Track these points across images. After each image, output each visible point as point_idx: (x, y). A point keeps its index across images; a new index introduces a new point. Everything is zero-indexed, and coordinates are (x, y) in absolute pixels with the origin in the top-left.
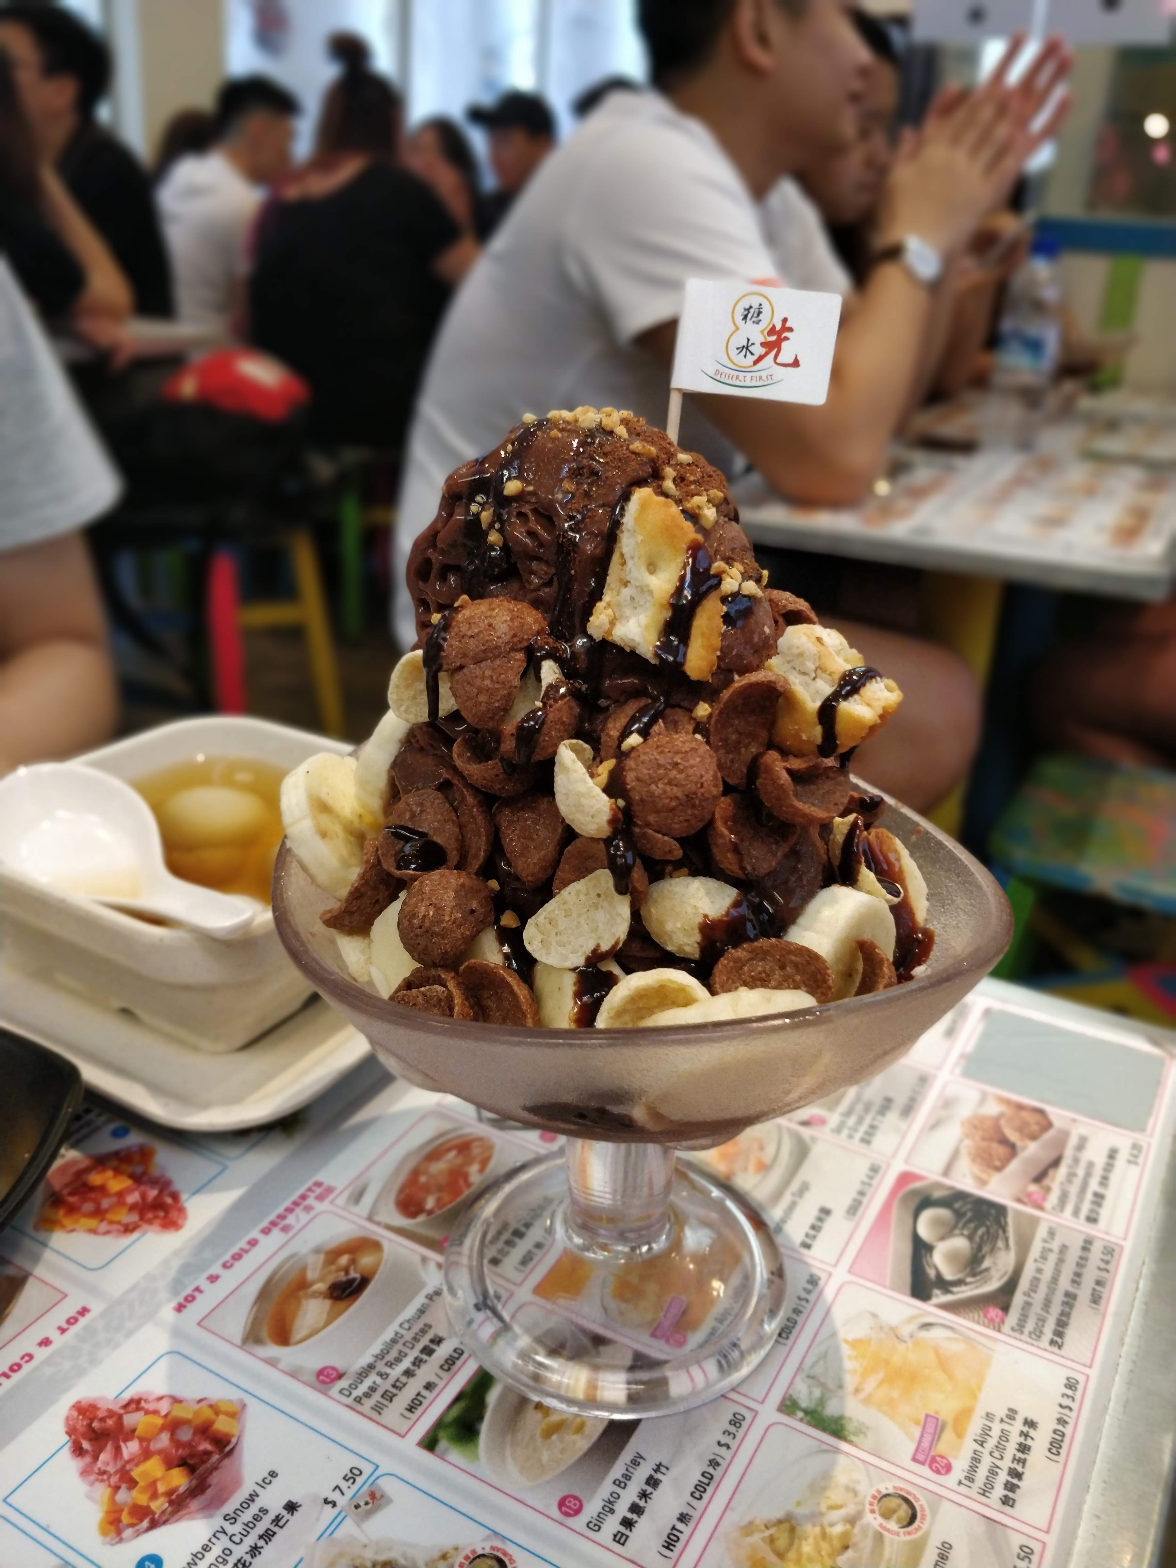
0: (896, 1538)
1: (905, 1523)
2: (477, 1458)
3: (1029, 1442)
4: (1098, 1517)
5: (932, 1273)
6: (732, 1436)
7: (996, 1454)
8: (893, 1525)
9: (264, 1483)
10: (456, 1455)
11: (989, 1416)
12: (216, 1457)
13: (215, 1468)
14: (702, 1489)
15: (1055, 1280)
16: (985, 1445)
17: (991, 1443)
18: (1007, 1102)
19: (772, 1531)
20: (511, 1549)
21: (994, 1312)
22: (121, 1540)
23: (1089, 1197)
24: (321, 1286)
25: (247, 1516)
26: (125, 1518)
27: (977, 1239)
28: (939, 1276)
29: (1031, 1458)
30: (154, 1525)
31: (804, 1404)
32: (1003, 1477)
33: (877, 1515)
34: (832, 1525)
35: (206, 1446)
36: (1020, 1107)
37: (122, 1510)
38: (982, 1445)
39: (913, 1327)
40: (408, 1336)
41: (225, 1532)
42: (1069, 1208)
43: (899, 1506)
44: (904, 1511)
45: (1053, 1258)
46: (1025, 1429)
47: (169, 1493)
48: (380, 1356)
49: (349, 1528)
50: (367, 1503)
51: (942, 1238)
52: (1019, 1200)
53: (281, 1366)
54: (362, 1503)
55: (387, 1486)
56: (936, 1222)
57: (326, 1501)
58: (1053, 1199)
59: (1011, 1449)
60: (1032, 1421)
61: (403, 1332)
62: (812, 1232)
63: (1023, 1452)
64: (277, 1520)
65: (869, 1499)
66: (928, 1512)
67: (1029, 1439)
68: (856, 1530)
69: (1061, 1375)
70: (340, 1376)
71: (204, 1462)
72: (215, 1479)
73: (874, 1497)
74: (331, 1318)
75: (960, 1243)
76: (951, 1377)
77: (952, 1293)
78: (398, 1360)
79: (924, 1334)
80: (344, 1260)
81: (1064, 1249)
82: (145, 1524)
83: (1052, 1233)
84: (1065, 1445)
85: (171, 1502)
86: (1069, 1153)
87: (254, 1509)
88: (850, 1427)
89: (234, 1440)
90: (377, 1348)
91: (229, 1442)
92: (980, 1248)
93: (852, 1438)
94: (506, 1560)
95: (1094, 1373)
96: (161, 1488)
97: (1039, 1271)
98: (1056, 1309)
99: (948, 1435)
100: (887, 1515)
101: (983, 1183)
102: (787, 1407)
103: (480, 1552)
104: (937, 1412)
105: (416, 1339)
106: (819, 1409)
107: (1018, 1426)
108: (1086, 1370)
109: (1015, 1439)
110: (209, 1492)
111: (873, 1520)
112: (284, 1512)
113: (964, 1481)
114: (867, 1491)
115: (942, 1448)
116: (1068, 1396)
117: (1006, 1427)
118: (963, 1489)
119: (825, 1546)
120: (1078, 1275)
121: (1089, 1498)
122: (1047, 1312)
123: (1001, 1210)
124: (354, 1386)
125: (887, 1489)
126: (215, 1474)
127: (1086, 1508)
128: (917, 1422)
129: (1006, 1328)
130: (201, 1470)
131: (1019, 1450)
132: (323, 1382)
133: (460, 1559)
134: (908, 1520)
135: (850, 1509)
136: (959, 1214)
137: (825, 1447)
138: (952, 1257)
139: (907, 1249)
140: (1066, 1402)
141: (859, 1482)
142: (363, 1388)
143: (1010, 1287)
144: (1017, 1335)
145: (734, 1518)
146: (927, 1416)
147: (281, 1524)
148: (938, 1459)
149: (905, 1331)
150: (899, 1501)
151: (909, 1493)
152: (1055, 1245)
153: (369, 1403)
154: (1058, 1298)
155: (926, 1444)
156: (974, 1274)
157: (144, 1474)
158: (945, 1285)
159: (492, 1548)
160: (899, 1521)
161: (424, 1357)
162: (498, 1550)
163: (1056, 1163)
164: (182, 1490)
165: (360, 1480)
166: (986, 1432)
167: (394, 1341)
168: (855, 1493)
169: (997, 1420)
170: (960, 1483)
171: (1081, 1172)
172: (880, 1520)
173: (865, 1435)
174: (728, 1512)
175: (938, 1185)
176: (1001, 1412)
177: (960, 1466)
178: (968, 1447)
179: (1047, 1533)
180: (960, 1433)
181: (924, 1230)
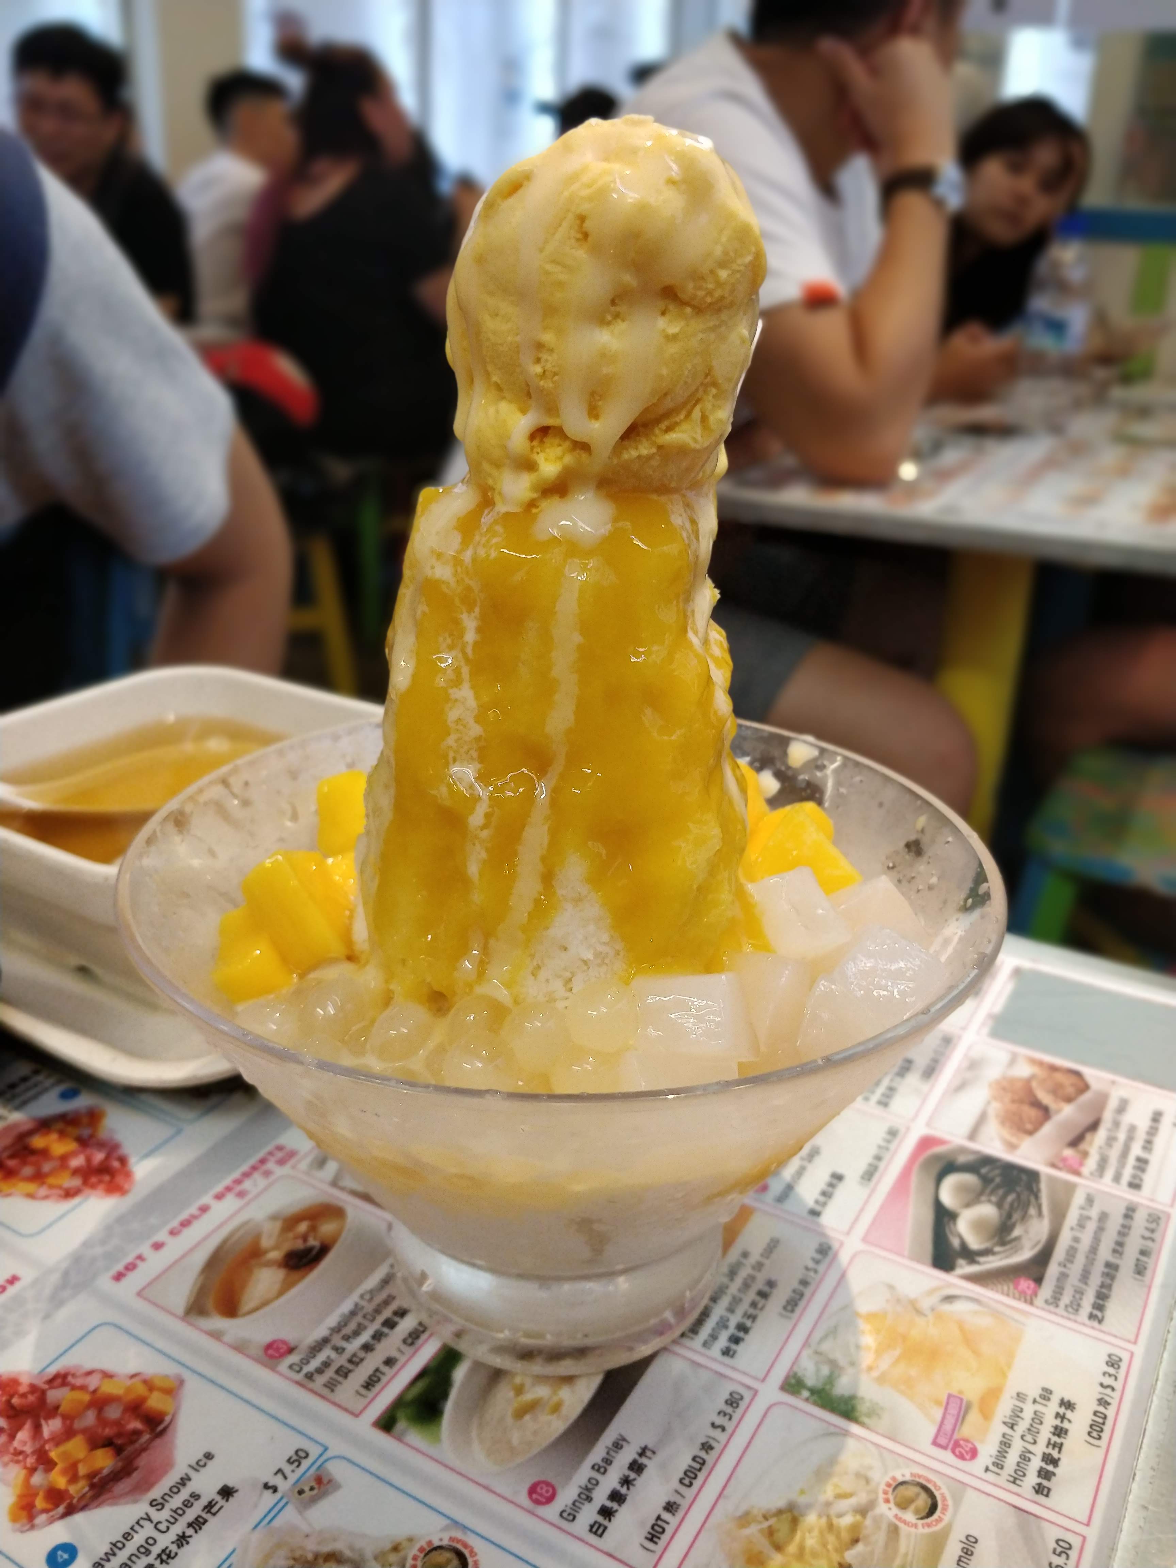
0: (913, 1530)
1: (924, 1514)
2: (437, 1439)
3: (1066, 1425)
4: (1145, 1508)
5: (956, 1243)
6: (727, 1417)
7: (1029, 1438)
8: (909, 1516)
9: (198, 1466)
10: (415, 1436)
11: (1020, 1396)
12: (146, 1437)
13: (144, 1449)
14: (692, 1475)
15: (1094, 1250)
16: (1015, 1427)
17: (1022, 1426)
18: (1040, 1064)
19: (772, 1521)
20: (472, 1540)
21: (1026, 1284)
22: (33, 1527)
23: (1131, 1161)
24: (276, 1255)
25: (176, 1502)
26: (40, 1503)
27: (1006, 1206)
28: (964, 1245)
29: (1069, 1443)
30: (70, 1511)
31: (810, 1382)
32: (1036, 1463)
33: (892, 1505)
34: (840, 1515)
35: (135, 1424)
36: (1053, 1069)
37: (35, 1495)
38: (1012, 1428)
39: (935, 1298)
40: (369, 1308)
41: (149, 1519)
42: (1110, 1173)
43: (918, 1495)
44: (923, 1501)
45: (1091, 1226)
46: (1062, 1411)
47: (91, 1476)
48: (337, 1330)
49: (290, 1515)
50: (312, 1489)
51: (968, 1205)
52: (1053, 1165)
53: (226, 1339)
54: (307, 1489)
55: (336, 1470)
56: (961, 1189)
57: (266, 1486)
58: (1091, 1163)
59: (1045, 1433)
60: (1069, 1402)
61: (363, 1303)
62: (822, 1199)
63: (1059, 1436)
64: (209, 1507)
65: (883, 1486)
67: (1066, 1421)
68: (868, 1522)
69: (1101, 1354)
70: (291, 1350)
71: (132, 1442)
72: (142, 1461)
73: (889, 1485)
74: (286, 1287)
75: (987, 1210)
76: (977, 1354)
77: (978, 1263)
78: (356, 1333)
79: (947, 1308)
80: (303, 1227)
81: (1103, 1217)
82: (61, 1509)
83: (1090, 1200)
84: (1107, 1428)
85: (92, 1486)
86: (1108, 1116)
87: (184, 1494)
88: (862, 1408)
89: (168, 1419)
90: (332, 1320)
91: (161, 1421)
92: (1009, 1216)
93: (866, 1420)
94: (466, 1552)
95: (1139, 1350)
96: (82, 1470)
97: (1076, 1240)
98: (1095, 1281)
99: (973, 1416)
100: (903, 1505)
101: (1014, 1147)
102: (790, 1385)
103: (437, 1543)
104: (961, 1392)
105: (378, 1311)
106: (828, 1387)
107: (1053, 1407)
108: (1130, 1347)
109: (1050, 1421)
110: (136, 1475)
111: (887, 1511)
112: (218, 1498)
113: (991, 1467)
114: (881, 1478)
115: (966, 1430)
116: (1110, 1375)
117: (1038, 1407)
118: (990, 1476)
119: (831, 1539)
120: (1120, 1244)
121: (1135, 1486)
122: (1086, 1284)
123: (1033, 1176)
124: (306, 1361)
125: (903, 1476)
126: (144, 1455)
127: (1131, 1498)
128: (938, 1402)
129: (1039, 1301)
130: (130, 1449)
131: (1054, 1434)
132: (271, 1357)
133: (414, 1551)
134: (927, 1510)
135: (862, 1498)
136: (985, 1180)
137: (832, 1429)
138: (978, 1225)
139: (928, 1216)
140: (1108, 1381)
141: (870, 1468)
142: (315, 1363)
143: (1043, 1257)
144: (1052, 1308)
145: (726, 1508)
146: (950, 1396)
147: (214, 1510)
148: (962, 1442)
149: (926, 1304)
150: (917, 1489)
151: (929, 1481)
152: (1094, 1213)
153: (321, 1380)
154: (1098, 1269)
155: (948, 1426)
156: (1003, 1243)
157: (65, 1455)
158: (970, 1255)
159: (452, 1539)
160: (917, 1512)
161: (386, 1330)
162: (458, 1541)
163: (1093, 1126)
164: (105, 1472)
165: (305, 1464)
166: (1017, 1413)
167: (353, 1313)
168: (868, 1481)
169: (1030, 1400)
170: (987, 1469)
171: (1122, 1135)
172: (895, 1510)
173: (879, 1416)
174: (721, 1502)
175: (962, 1150)
176: (1034, 1392)
177: (988, 1450)
178: (997, 1430)
179: (1088, 1525)
180: (987, 1415)
181: (947, 1197)
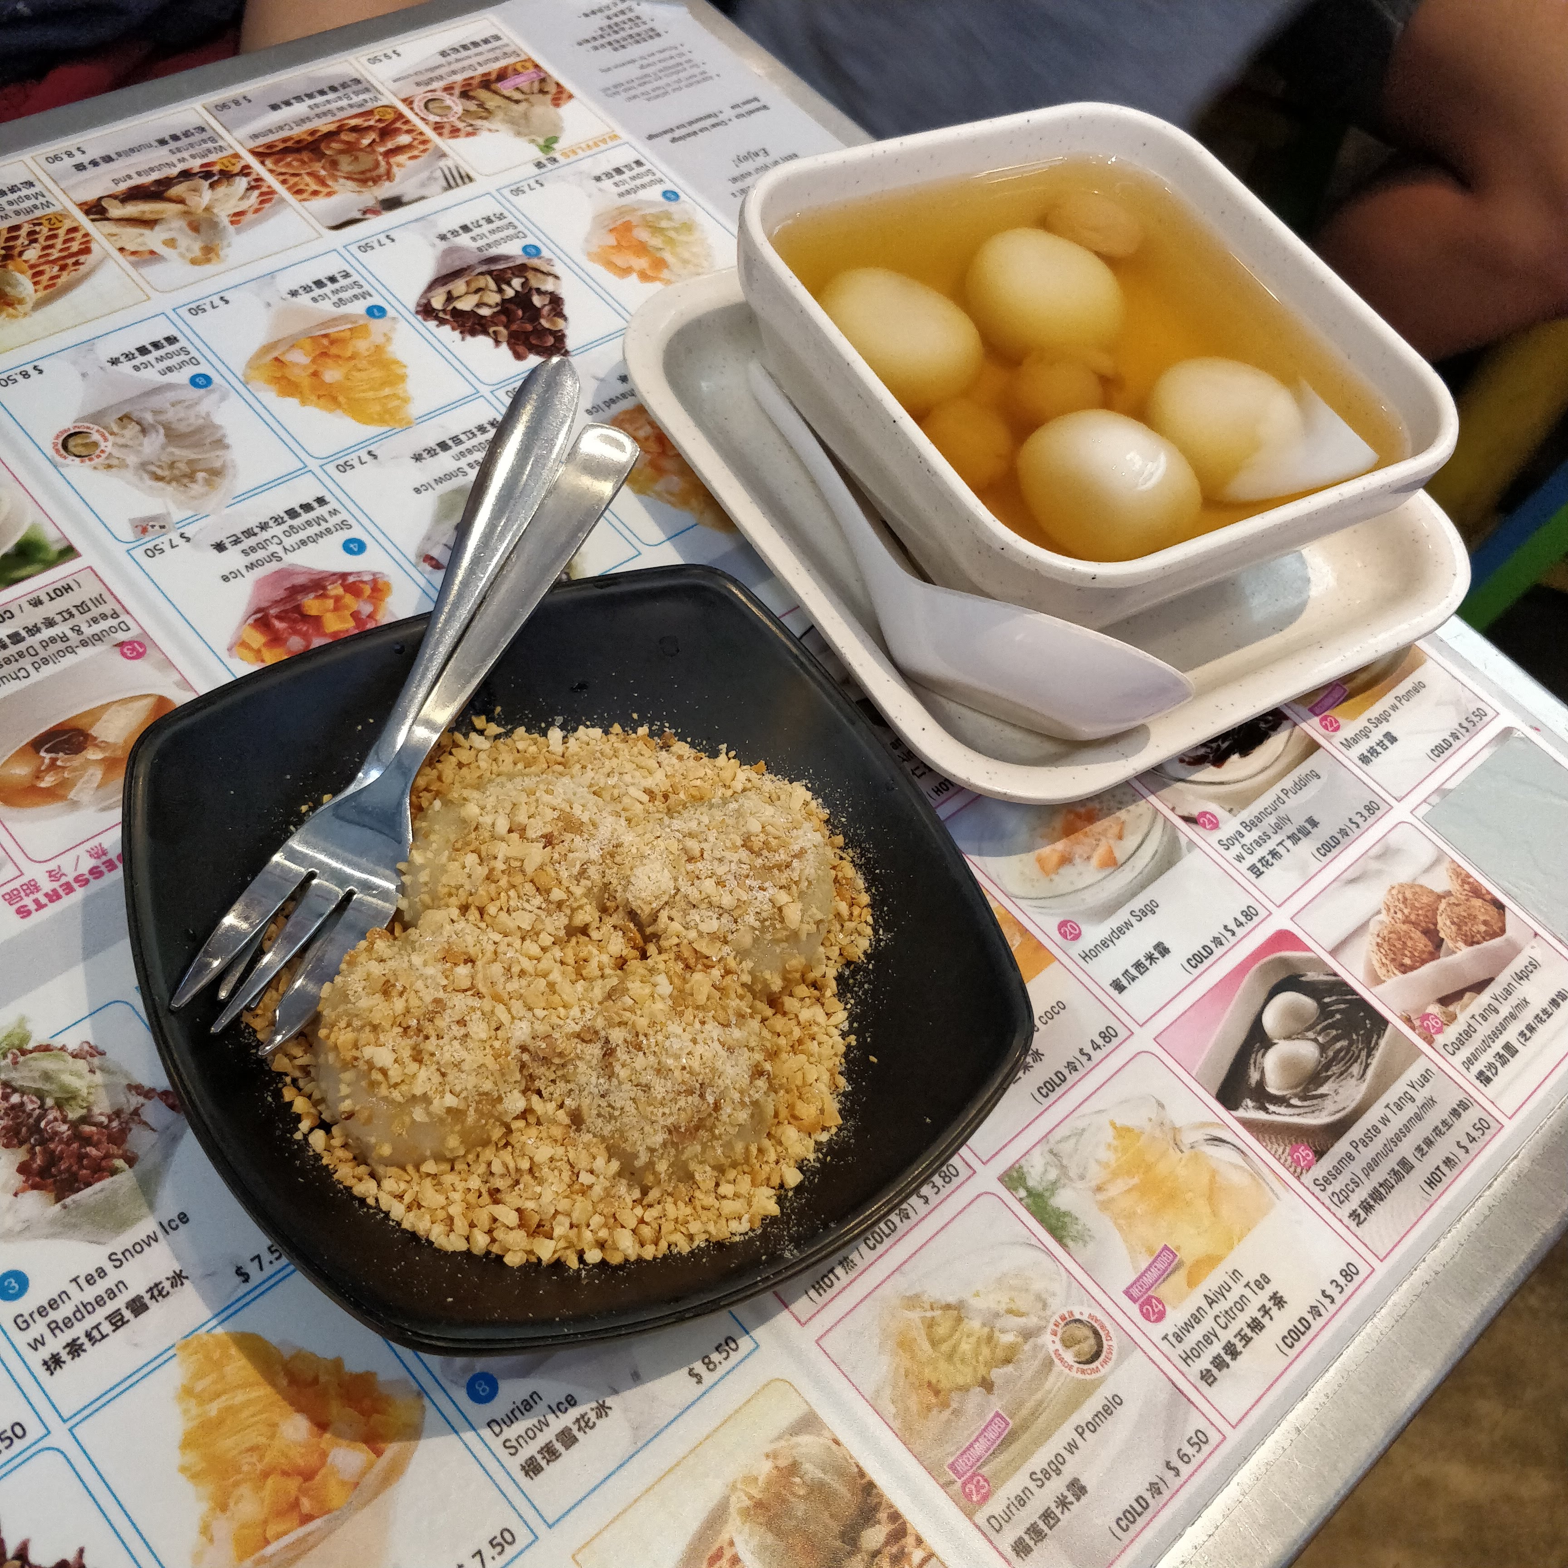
1: (1083, 1359)
3: (1266, 1321)
4: (1298, 1431)
5: (1254, 1076)
6: (935, 1190)
7: (1222, 1321)
11: (1235, 1274)
14: (879, 1239)
15: (1397, 1139)
16: (1214, 1305)
17: (1223, 1306)
18: (1465, 879)
19: (937, 1313)
21: (1305, 1152)
23: (1497, 1046)
27: (1331, 1053)
28: (1261, 1083)
29: (1259, 1340)
31: (1032, 1182)
32: (1217, 1348)
34: (1003, 1331)
36: (1477, 891)
38: (1210, 1304)
39: (1199, 1136)
42: (1465, 1053)
43: (1086, 1338)
44: (1089, 1345)
45: (1410, 1109)
46: (1269, 1304)
51: (1289, 1038)
52: (1408, 1020)
56: (1293, 1013)
58: (1451, 1033)
59: (1241, 1321)
60: (1281, 1297)
62: (1135, 972)
63: (1253, 1330)
65: (1056, 1317)
66: (1114, 1356)
67: (1267, 1317)
68: (1027, 1347)
69: (1341, 1256)
73: (1063, 1318)
75: (1307, 1051)
76: (1215, 1213)
77: (1266, 1110)
79: (1208, 1150)
81: (1431, 1102)
83: (1425, 1078)
84: (1304, 1339)
86: (1504, 978)
88: (1073, 1231)
92: (1327, 1066)
93: (1070, 1243)
95: (1380, 1270)
97: (1385, 1120)
98: (1380, 1174)
99: (1179, 1279)
100: (1067, 1343)
101: (1377, 980)
102: (1010, 1178)
104: (1178, 1248)
106: (1048, 1194)
107: (1263, 1297)
108: (1375, 1263)
109: (1252, 1311)
111: (1050, 1343)
113: (1170, 1338)
114: (1058, 1308)
115: (1164, 1291)
116: (1338, 1285)
117: (1247, 1292)
118: (1165, 1346)
119: (986, 1351)
120: (1429, 1142)
121: (1300, 1407)
122: (1367, 1175)
123: (1379, 1025)
125: (1081, 1314)
127: (1290, 1417)
128: (1150, 1250)
129: (1308, 1178)
131: (1249, 1326)
135: (1032, 1321)
136: (1324, 1011)
137: (1034, 1241)
138: (1289, 1064)
139: (1239, 1036)
140: (1333, 1291)
141: (1054, 1295)
143: (1338, 1129)
144: (1317, 1190)
146: (1166, 1248)
148: (1154, 1301)
149: (1187, 1138)
151: (1103, 1327)
152: (1420, 1096)
154: (1391, 1162)
155: (1149, 1279)
156: (1304, 1098)
158: (1262, 1097)
163: (1479, 987)
166: (1223, 1290)
168: (1045, 1306)
169: (1243, 1281)
170: (1165, 1338)
171: (1505, 1010)
172: (1058, 1346)
173: (1085, 1243)
175: (1319, 963)
176: (1252, 1275)
177: (1175, 1317)
178: (1196, 1300)
179: (1234, 1427)
180: (1192, 1282)
181: (1270, 1021)
